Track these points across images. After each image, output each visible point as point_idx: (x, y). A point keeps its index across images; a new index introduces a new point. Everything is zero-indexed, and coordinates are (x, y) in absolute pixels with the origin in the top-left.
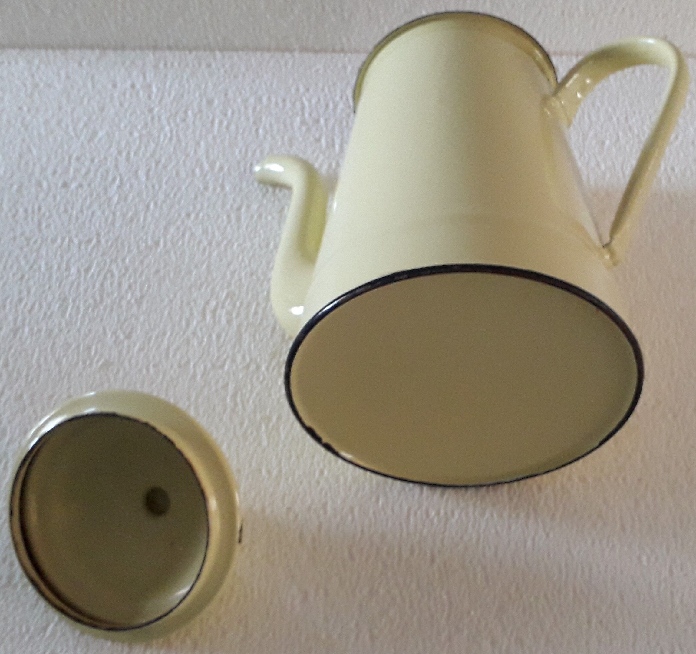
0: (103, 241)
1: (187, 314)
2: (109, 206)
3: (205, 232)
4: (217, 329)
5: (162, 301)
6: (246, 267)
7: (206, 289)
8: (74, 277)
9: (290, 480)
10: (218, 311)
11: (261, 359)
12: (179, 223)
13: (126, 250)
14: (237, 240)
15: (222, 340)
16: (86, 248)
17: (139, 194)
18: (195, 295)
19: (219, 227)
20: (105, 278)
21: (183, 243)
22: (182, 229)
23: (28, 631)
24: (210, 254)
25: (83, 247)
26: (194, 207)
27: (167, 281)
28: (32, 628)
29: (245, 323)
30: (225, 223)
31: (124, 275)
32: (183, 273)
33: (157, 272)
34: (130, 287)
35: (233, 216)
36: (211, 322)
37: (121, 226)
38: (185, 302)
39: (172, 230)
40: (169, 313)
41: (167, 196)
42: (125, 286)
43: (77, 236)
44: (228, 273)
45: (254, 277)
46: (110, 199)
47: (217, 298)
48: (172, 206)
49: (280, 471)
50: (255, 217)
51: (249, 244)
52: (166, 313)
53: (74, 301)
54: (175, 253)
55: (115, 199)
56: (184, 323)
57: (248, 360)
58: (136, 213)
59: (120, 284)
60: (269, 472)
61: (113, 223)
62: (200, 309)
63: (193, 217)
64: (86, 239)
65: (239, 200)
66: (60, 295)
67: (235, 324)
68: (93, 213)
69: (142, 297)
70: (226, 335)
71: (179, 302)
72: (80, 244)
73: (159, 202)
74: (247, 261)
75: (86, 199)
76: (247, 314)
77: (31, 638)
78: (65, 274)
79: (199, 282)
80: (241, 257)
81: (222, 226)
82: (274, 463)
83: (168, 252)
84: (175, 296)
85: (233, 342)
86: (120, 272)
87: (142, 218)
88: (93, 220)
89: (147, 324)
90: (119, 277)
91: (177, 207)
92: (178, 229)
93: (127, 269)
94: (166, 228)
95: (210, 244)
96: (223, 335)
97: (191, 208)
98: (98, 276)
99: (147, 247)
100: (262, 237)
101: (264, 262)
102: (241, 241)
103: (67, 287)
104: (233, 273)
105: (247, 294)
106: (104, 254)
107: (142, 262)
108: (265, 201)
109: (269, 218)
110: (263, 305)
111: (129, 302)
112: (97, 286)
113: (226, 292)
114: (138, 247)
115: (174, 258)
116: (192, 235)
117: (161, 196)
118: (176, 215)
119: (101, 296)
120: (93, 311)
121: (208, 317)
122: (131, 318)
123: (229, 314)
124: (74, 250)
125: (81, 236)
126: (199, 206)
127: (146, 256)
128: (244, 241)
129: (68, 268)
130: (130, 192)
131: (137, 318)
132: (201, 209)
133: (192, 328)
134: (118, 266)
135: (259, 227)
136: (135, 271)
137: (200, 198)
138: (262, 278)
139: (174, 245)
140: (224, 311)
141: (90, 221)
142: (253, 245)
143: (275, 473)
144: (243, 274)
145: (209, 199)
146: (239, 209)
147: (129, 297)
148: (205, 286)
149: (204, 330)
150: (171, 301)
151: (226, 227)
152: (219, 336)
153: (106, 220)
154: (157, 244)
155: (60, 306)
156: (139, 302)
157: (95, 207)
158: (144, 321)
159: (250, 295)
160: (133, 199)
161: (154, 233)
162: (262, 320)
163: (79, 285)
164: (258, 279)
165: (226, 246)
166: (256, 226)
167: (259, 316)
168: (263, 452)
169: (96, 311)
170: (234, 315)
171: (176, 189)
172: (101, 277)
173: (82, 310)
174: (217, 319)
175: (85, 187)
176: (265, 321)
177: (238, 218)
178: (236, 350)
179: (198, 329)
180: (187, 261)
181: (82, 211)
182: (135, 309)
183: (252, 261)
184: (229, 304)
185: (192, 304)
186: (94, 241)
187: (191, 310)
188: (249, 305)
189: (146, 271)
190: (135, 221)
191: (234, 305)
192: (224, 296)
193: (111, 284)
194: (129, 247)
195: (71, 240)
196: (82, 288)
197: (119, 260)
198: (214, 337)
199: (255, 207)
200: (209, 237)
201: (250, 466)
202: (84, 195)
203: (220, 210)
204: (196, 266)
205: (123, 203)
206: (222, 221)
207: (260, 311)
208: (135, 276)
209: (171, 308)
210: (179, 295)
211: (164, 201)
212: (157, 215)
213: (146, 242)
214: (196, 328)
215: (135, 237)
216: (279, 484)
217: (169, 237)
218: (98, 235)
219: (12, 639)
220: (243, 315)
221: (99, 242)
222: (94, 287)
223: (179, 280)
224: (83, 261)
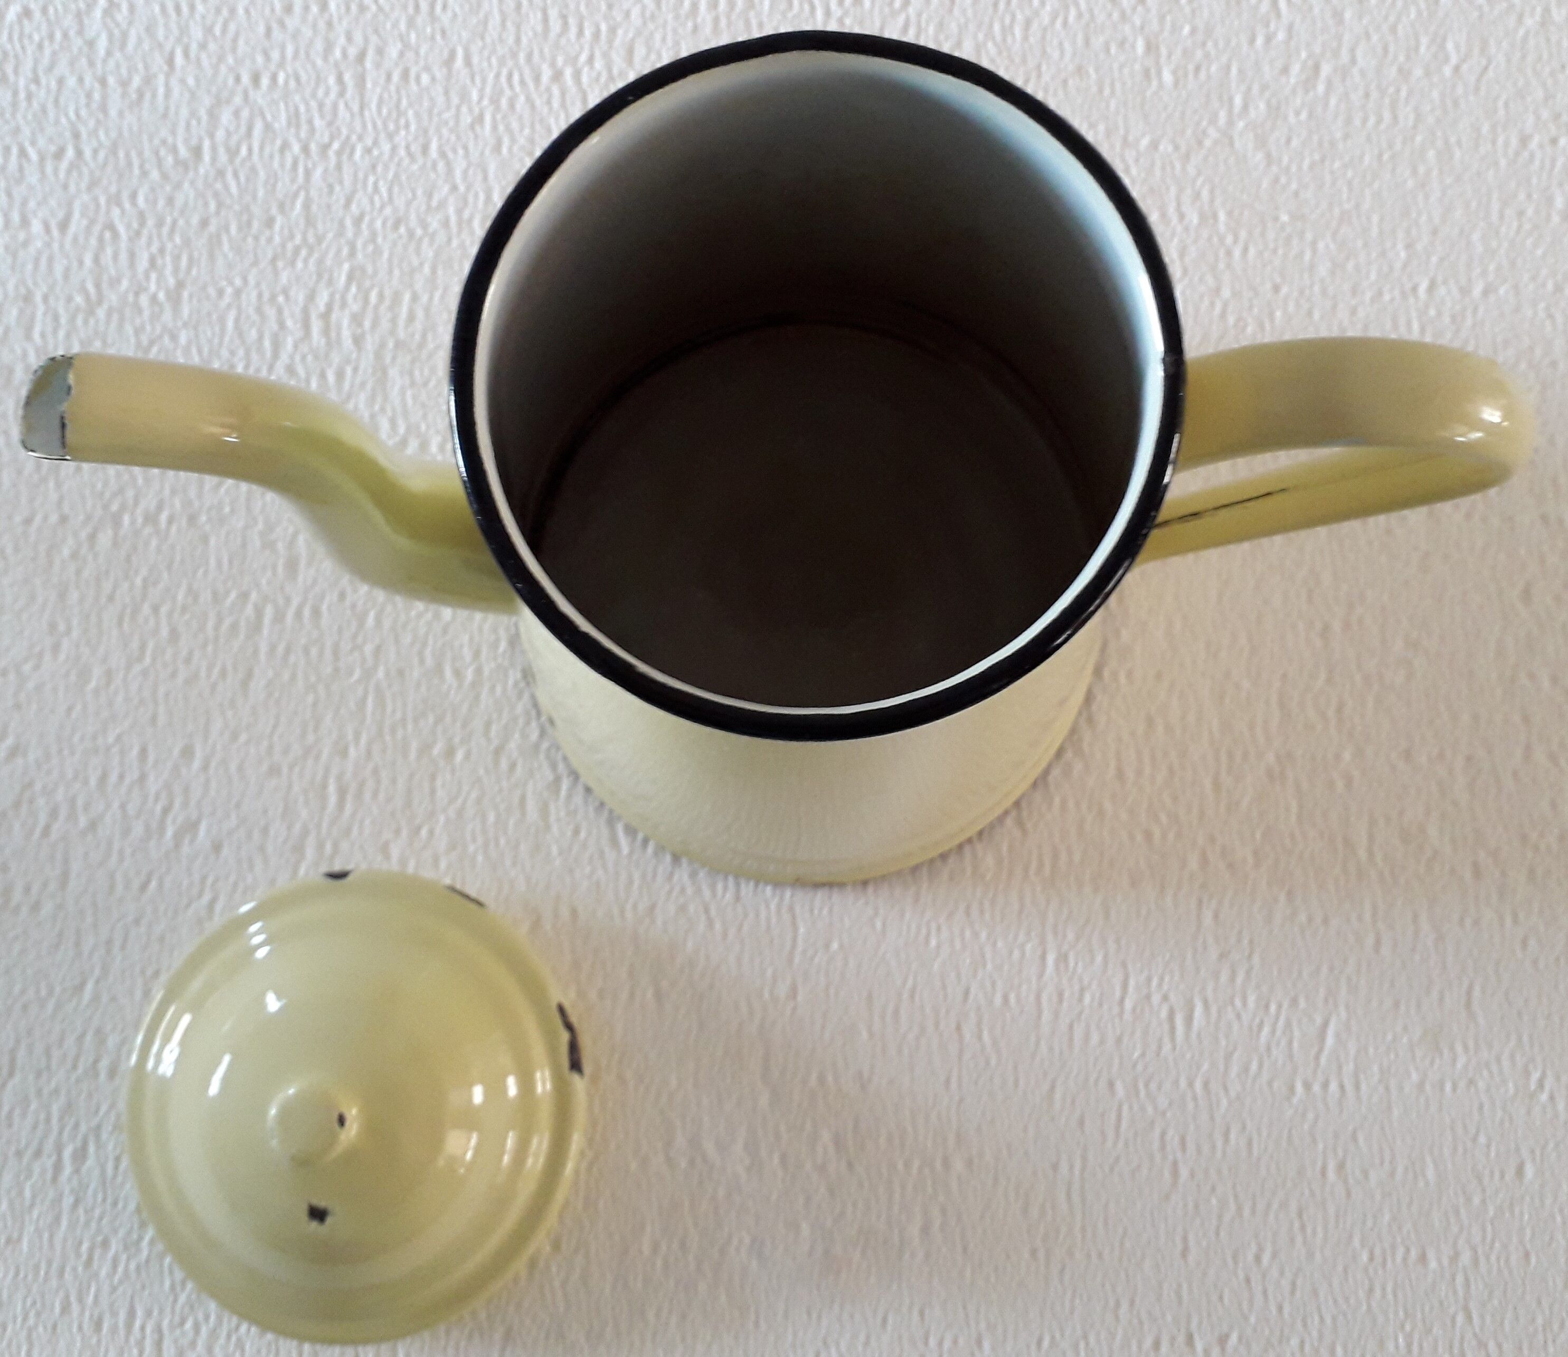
0: (88, 153)
1: (273, 325)
2: (91, 64)
3: (294, 119)
4: (336, 358)
5: (221, 293)
6: (382, 207)
7: (306, 261)
8: (39, 244)
9: (499, 689)
10: (334, 316)
11: (428, 427)
12: (238, 100)
13: (136, 171)
14: (360, 138)
15: (347, 385)
16: (56, 171)
17: (150, 29)
18: (284, 278)
19: (321, 106)
20: (101, 240)
21: (250, 150)
22: (245, 114)
23: (51, 992)
24: (308, 174)
25: (49, 169)
26: (268, 58)
27: (226, 247)
28: (58, 989)
29: (391, 345)
30: (333, 96)
31: (138, 234)
32: (256, 225)
33: (204, 223)
34: (152, 261)
35: (347, 77)
36: (323, 341)
37: (121, 114)
38: (266, 296)
39: (226, 117)
40: (237, 320)
41: (209, 30)
42: (143, 263)
43: (33, 143)
44: (348, 222)
45: (402, 230)
46: (91, 44)
47: (330, 282)
48: (221, 59)
49: (479, 671)
50: (396, 78)
51: (386, 147)
52: (230, 324)
53: (45, 298)
54: (236, 175)
55: (102, 44)
56: (267, 344)
57: (402, 430)
58: (148, 80)
59: (132, 256)
60: (458, 674)
61: (104, 108)
62: (298, 310)
63: (265, 81)
64: (53, 148)
65: (358, 38)
66: (17, 287)
67: (370, 344)
68: (61, 82)
69: (180, 285)
70: (355, 370)
71: (254, 294)
72: (42, 159)
73: (194, 47)
74: (383, 190)
75: (40, 47)
76: (394, 321)
77: (58, 1007)
78: (22, 236)
79: (290, 246)
80: (371, 179)
81: (328, 103)
82: (467, 653)
83: (221, 174)
84: (245, 280)
85: (369, 386)
86: (128, 226)
87: (161, 91)
88: (62, 100)
89: (194, 350)
90: (131, 240)
91: (230, 60)
92: (237, 114)
93: (142, 216)
94: (213, 116)
95: (305, 149)
96: (349, 370)
97: (260, 59)
98: (87, 239)
99: (178, 162)
100: (413, 128)
101: (419, 192)
102: (369, 142)
103: (30, 267)
104: (358, 221)
105: (390, 272)
106: (93, 184)
107: (170, 201)
108: (413, 36)
109: (425, 79)
110: (425, 298)
111: (154, 299)
112: (88, 261)
113: (346, 266)
114: (160, 163)
115: (234, 189)
116: (268, 127)
117: (197, 33)
118: (231, 81)
119: (98, 286)
120: (86, 322)
121: (316, 326)
122: (160, 337)
123: (357, 319)
124: (33, 178)
125: (41, 142)
126: (275, 55)
127: (178, 186)
128: (376, 143)
129: (25, 222)
130: (130, 23)
131: (174, 338)
132: (282, 64)
133: (284, 358)
134: (123, 212)
135: (404, 102)
136: (160, 224)
137: (277, 34)
138: (419, 232)
139: (233, 153)
140: (347, 312)
141: (56, 101)
142: (394, 149)
143: (469, 674)
144: (378, 224)
145: (296, 35)
146: (361, 57)
147: (153, 287)
148: (304, 253)
149: (310, 358)
150: (238, 293)
151: (335, 107)
152: (340, 375)
153: (89, 96)
154: (197, 152)
155: (21, 312)
156: (175, 298)
157: (62, 67)
158: (189, 343)
159: (396, 272)
160: (140, 41)
161: (188, 125)
162: (424, 336)
163: (51, 260)
164: (411, 234)
165: (339, 153)
166: (399, 101)
167: (418, 325)
168: (445, 631)
169: (92, 321)
170: (367, 324)
171: (225, 12)
172: (93, 241)
173: (63, 321)
174: (333, 335)
175: (37, 15)
176: (430, 337)
177: (361, 81)
178: (377, 407)
179: (298, 358)
180: (261, 193)
181: (36, 81)
182: (167, 316)
183: (396, 189)
184: (355, 298)
185: (281, 299)
186: (70, 153)
187: (280, 311)
188: (397, 299)
189: (181, 222)
190: (148, 96)
191: (366, 300)
192: (343, 278)
193: (115, 256)
194: (141, 166)
195: (23, 153)
196: (59, 269)
197: (125, 196)
198: (331, 378)
199: (393, 51)
200: (303, 135)
201: (422, 661)
202: (36, 38)
203: (319, 62)
204: (282, 207)
205: (118, 55)
206: (327, 93)
207: (420, 314)
208: (159, 236)
209: (239, 309)
210: (252, 280)
211: (203, 46)
212: (191, 81)
213: (174, 150)
214: (292, 357)
215: (151, 140)
216: (477, 698)
217: (220, 134)
218: (76, 136)
219: (25, 1007)
220: (385, 324)
221: (79, 153)
222: (81, 263)
223: (250, 240)
224: (53, 202)
